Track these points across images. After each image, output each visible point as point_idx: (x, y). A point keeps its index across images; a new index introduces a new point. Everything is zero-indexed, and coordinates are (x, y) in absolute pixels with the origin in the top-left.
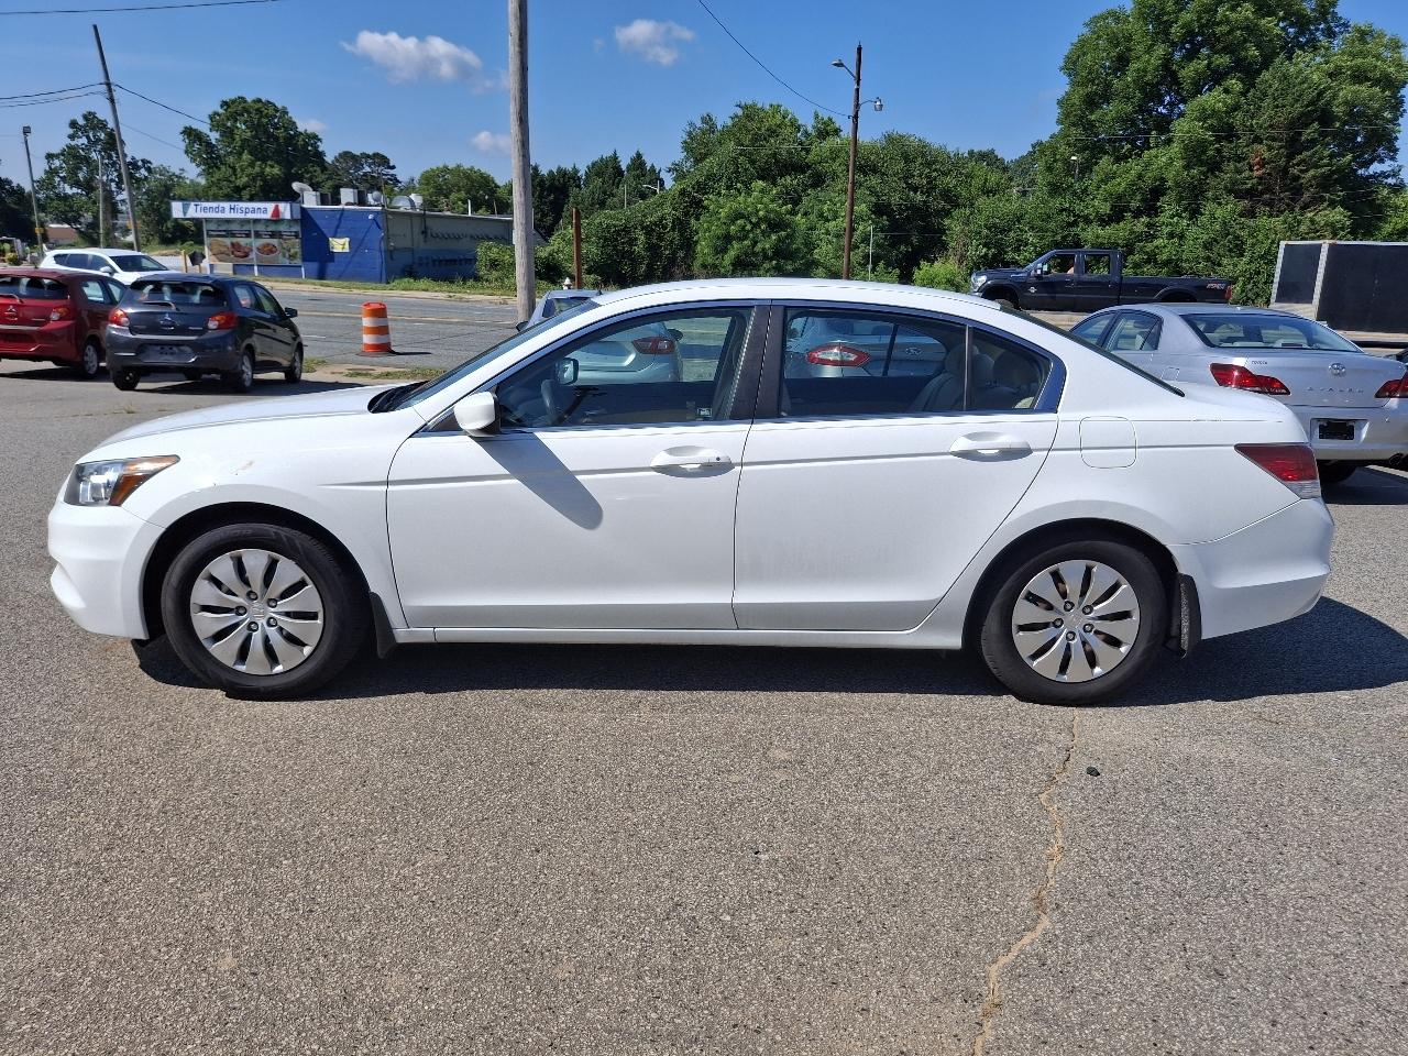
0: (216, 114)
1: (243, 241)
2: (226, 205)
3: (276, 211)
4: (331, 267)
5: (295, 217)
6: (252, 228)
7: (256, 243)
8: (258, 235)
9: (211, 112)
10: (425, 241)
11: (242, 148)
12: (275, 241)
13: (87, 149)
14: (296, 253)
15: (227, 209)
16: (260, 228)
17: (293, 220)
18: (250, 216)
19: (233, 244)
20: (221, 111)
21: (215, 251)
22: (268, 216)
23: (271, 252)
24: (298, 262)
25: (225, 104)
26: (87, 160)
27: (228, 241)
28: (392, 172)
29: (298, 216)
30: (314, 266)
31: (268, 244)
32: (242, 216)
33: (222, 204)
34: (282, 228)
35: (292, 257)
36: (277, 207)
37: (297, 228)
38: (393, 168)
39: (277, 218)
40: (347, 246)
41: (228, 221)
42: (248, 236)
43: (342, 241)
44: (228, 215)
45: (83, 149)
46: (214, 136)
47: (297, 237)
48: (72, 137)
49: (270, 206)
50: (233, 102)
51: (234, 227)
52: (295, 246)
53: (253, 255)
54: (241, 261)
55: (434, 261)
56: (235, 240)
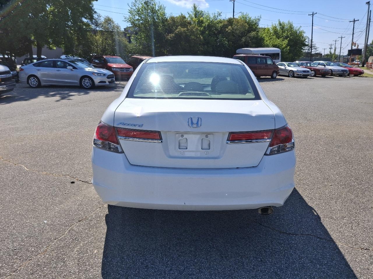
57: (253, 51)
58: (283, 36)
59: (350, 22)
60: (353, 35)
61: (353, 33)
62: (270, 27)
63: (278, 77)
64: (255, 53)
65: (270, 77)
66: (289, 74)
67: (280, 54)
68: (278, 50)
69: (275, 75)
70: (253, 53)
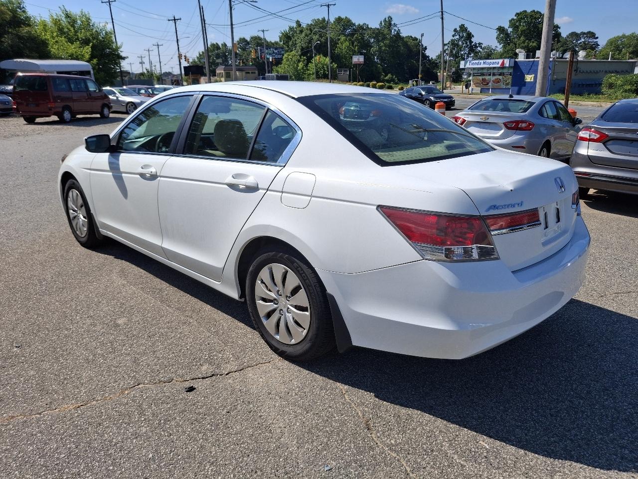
0: (513, 19)
1: (487, 78)
2: (482, 61)
3: (503, 63)
4: (524, 89)
5: (511, 65)
6: (492, 71)
7: (493, 78)
8: (494, 75)
9: (510, 19)
10: (576, 75)
11: (521, 34)
12: (500, 77)
13: (459, 40)
14: (509, 83)
15: (482, 64)
16: (495, 71)
17: (510, 67)
18: (491, 66)
19: (483, 79)
20: (515, 18)
21: (475, 83)
22: (499, 66)
23: (499, 82)
24: (509, 86)
25: (517, 14)
26: (458, 45)
27: (481, 78)
28: (595, 40)
29: (512, 65)
30: (516, 88)
31: (498, 79)
32: (488, 66)
33: (480, 61)
34: (505, 71)
35: (507, 84)
36: (503, 61)
37: (511, 71)
38: (597, 38)
39: (503, 67)
40: (533, 79)
41: (482, 69)
42: (490, 75)
43: (530, 76)
44: (482, 66)
45: (456, 41)
46: (510, 30)
47: (510, 75)
48: (453, 36)
49: (501, 61)
50: (521, 13)
51: (485, 71)
52: (509, 79)
53: (490, 84)
54: (485, 87)
55: (580, 85)
56: (484, 77)
57: (41, 65)
58: (78, 39)
59: (169, 20)
60: (178, 42)
61: (177, 40)
62: (47, 19)
63: (111, 115)
64: (46, 70)
65: (98, 116)
66: (127, 108)
67: (92, 72)
68: (88, 65)
69: (106, 111)
70: (42, 69)
